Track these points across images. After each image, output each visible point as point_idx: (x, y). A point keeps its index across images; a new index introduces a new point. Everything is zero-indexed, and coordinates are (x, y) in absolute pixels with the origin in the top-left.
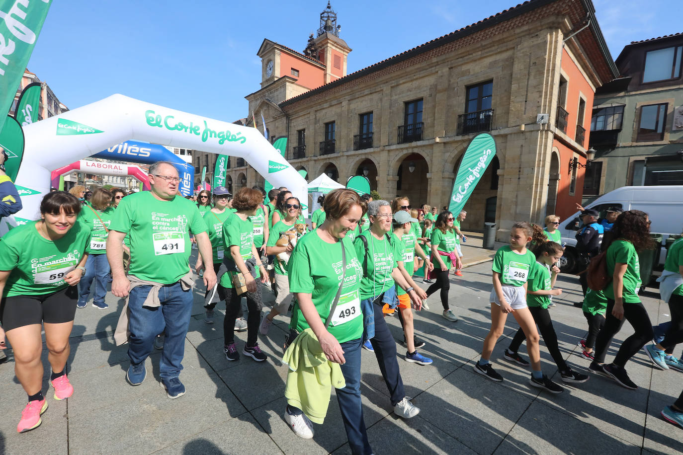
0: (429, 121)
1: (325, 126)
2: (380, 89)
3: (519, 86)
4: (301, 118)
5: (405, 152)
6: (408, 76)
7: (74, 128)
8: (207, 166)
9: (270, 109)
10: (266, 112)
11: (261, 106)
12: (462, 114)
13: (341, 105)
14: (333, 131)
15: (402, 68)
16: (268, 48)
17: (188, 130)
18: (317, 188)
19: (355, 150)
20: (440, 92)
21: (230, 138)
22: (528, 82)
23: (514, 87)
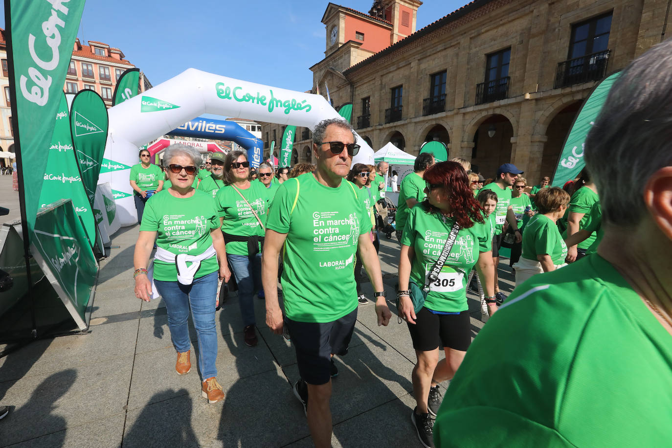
0: (517, 74)
1: (391, 91)
2: (458, 42)
3: (653, 15)
4: (365, 85)
5: (484, 114)
6: (493, 22)
7: (155, 105)
8: (275, 141)
9: (334, 78)
10: (331, 82)
11: (325, 77)
12: (563, 61)
13: (409, 66)
14: (400, 96)
15: (485, 13)
16: (332, 12)
17: (256, 101)
18: (383, 158)
19: (424, 115)
20: (534, 36)
21: (296, 107)
22: (669, 6)
23: (646, 16)
